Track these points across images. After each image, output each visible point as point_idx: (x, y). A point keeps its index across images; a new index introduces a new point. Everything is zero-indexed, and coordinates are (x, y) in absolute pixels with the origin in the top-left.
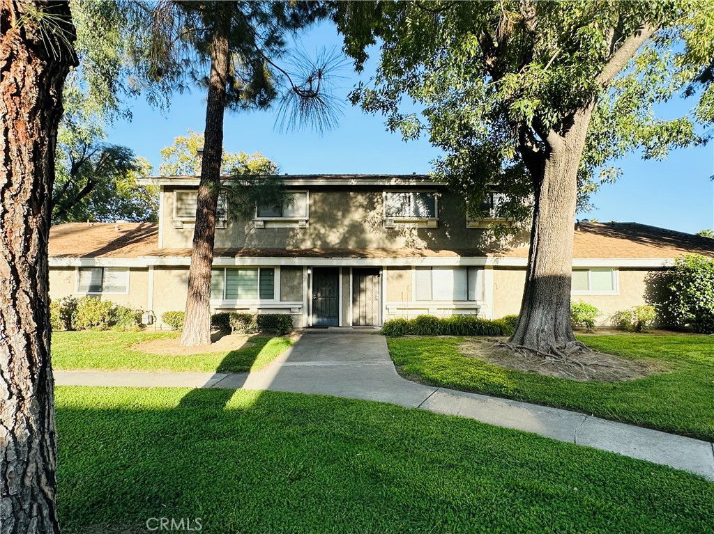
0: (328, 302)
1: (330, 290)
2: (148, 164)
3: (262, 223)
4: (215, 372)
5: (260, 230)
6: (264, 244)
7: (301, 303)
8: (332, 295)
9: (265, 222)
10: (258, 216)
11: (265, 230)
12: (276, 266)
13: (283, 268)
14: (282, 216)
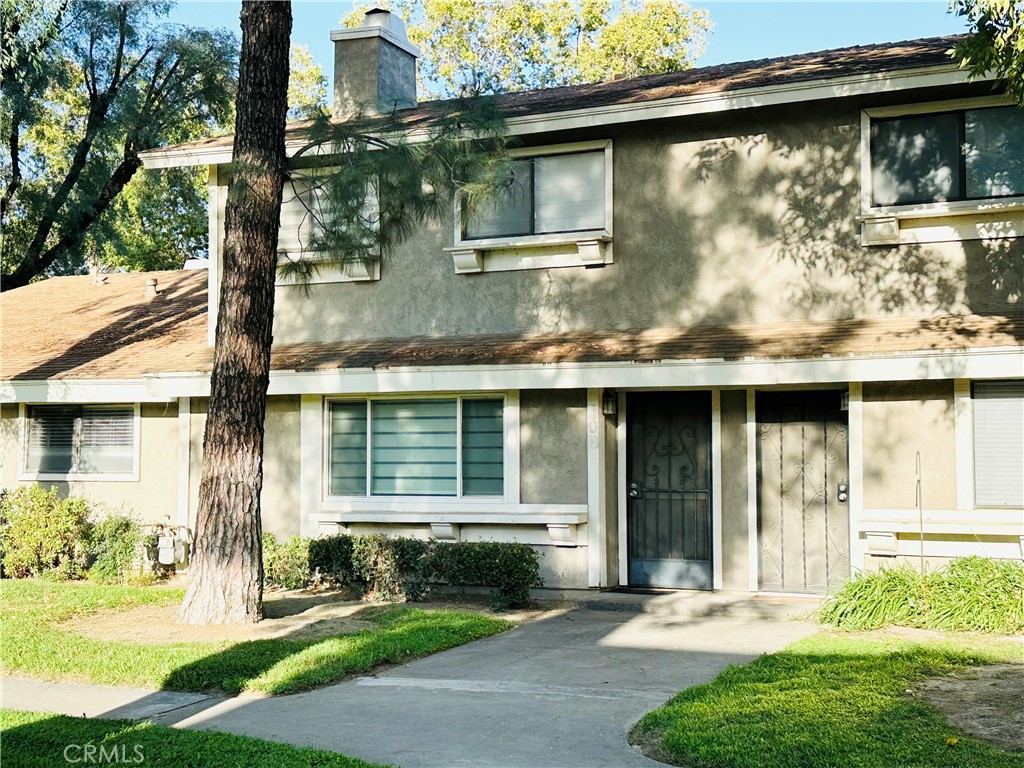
0: (677, 508)
1: (684, 468)
2: (312, 68)
3: (473, 258)
4: (159, 687)
5: (471, 281)
6: (484, 325)
7: (582, 508)
8: (689, 485)
9: (483, 254)
10: (465, 237)
11: (483, 280)
12: (506, 392)
13: (528, 398)
14: (532, 232)
